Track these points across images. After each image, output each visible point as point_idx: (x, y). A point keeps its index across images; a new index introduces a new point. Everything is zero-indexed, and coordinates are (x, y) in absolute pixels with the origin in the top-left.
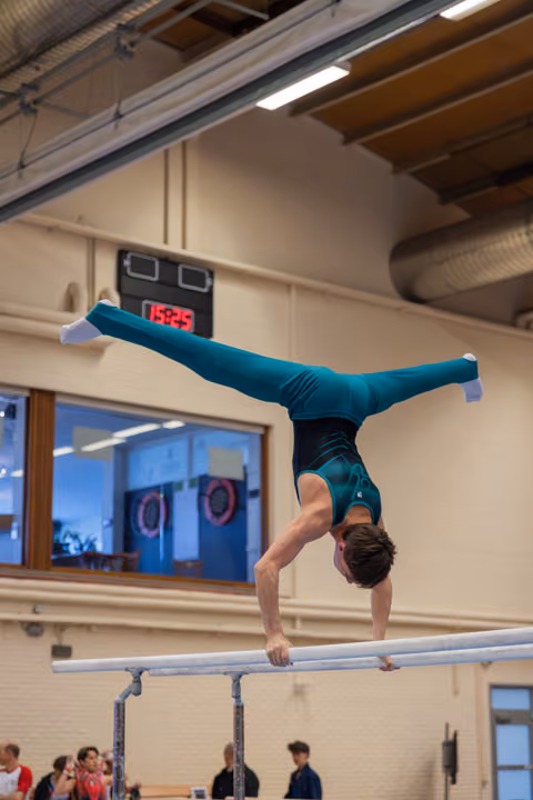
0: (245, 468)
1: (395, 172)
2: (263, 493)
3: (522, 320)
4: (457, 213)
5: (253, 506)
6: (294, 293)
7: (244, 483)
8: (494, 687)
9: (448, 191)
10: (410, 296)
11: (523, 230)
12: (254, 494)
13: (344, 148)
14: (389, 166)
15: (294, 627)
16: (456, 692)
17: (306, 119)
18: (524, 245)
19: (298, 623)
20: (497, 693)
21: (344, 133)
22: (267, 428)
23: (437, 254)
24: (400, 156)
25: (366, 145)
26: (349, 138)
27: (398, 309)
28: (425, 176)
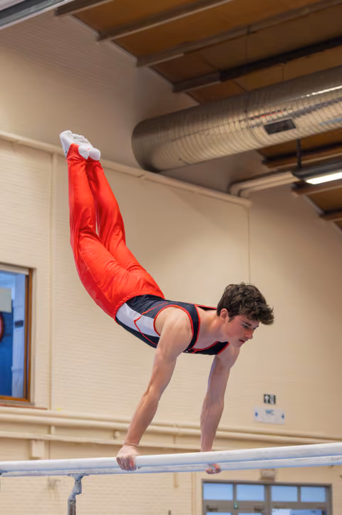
0: (12, 302)
1: (139, 64)
2: (27, 324)
3: (235, 188)
4: (187, 101)
5: (18, 334)
6: (55, 160)
7: (12, 314)
8: (205, 482)
9: (181, 82)
10: (149, 166)
11: (242, 117)
12: (19, 324)
13: (98, 43)
14: (134, 60)
15: (50, 432)
16: (176, 486)
17: (68, 18)
18: (242, 129)
19: (53, 429)
20: (207, 487)
21: (99, 32)
22: (31, 270)
23: (171, 133)
24: (143, 52)
25: (115, 42)
26: (102, 37)
27: (139, 177)
28: (163, 70)
